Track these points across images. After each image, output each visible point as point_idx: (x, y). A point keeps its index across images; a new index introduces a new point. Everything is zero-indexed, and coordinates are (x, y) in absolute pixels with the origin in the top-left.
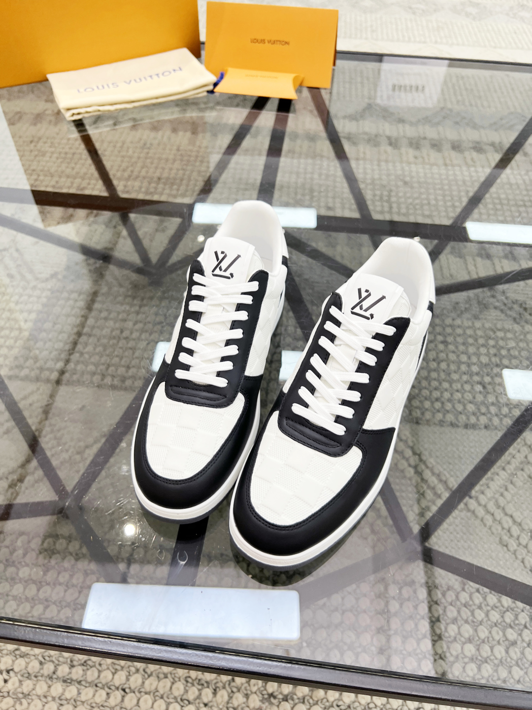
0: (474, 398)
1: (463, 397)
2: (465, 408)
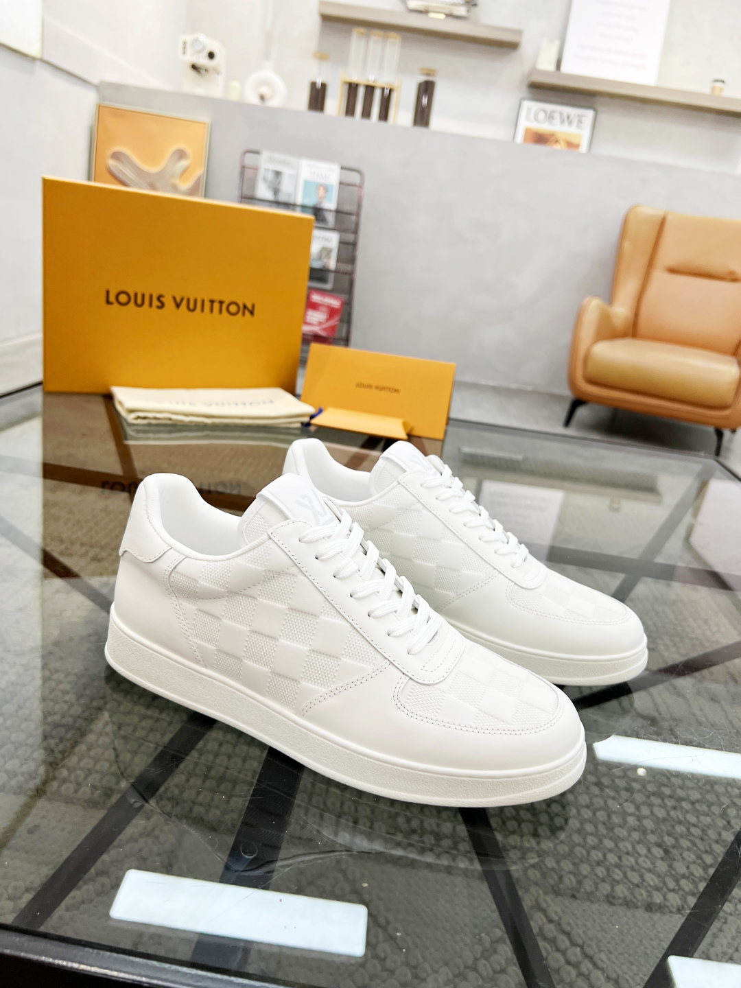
0: (654, 865)
1: (637, 863)
2: (643, 879)
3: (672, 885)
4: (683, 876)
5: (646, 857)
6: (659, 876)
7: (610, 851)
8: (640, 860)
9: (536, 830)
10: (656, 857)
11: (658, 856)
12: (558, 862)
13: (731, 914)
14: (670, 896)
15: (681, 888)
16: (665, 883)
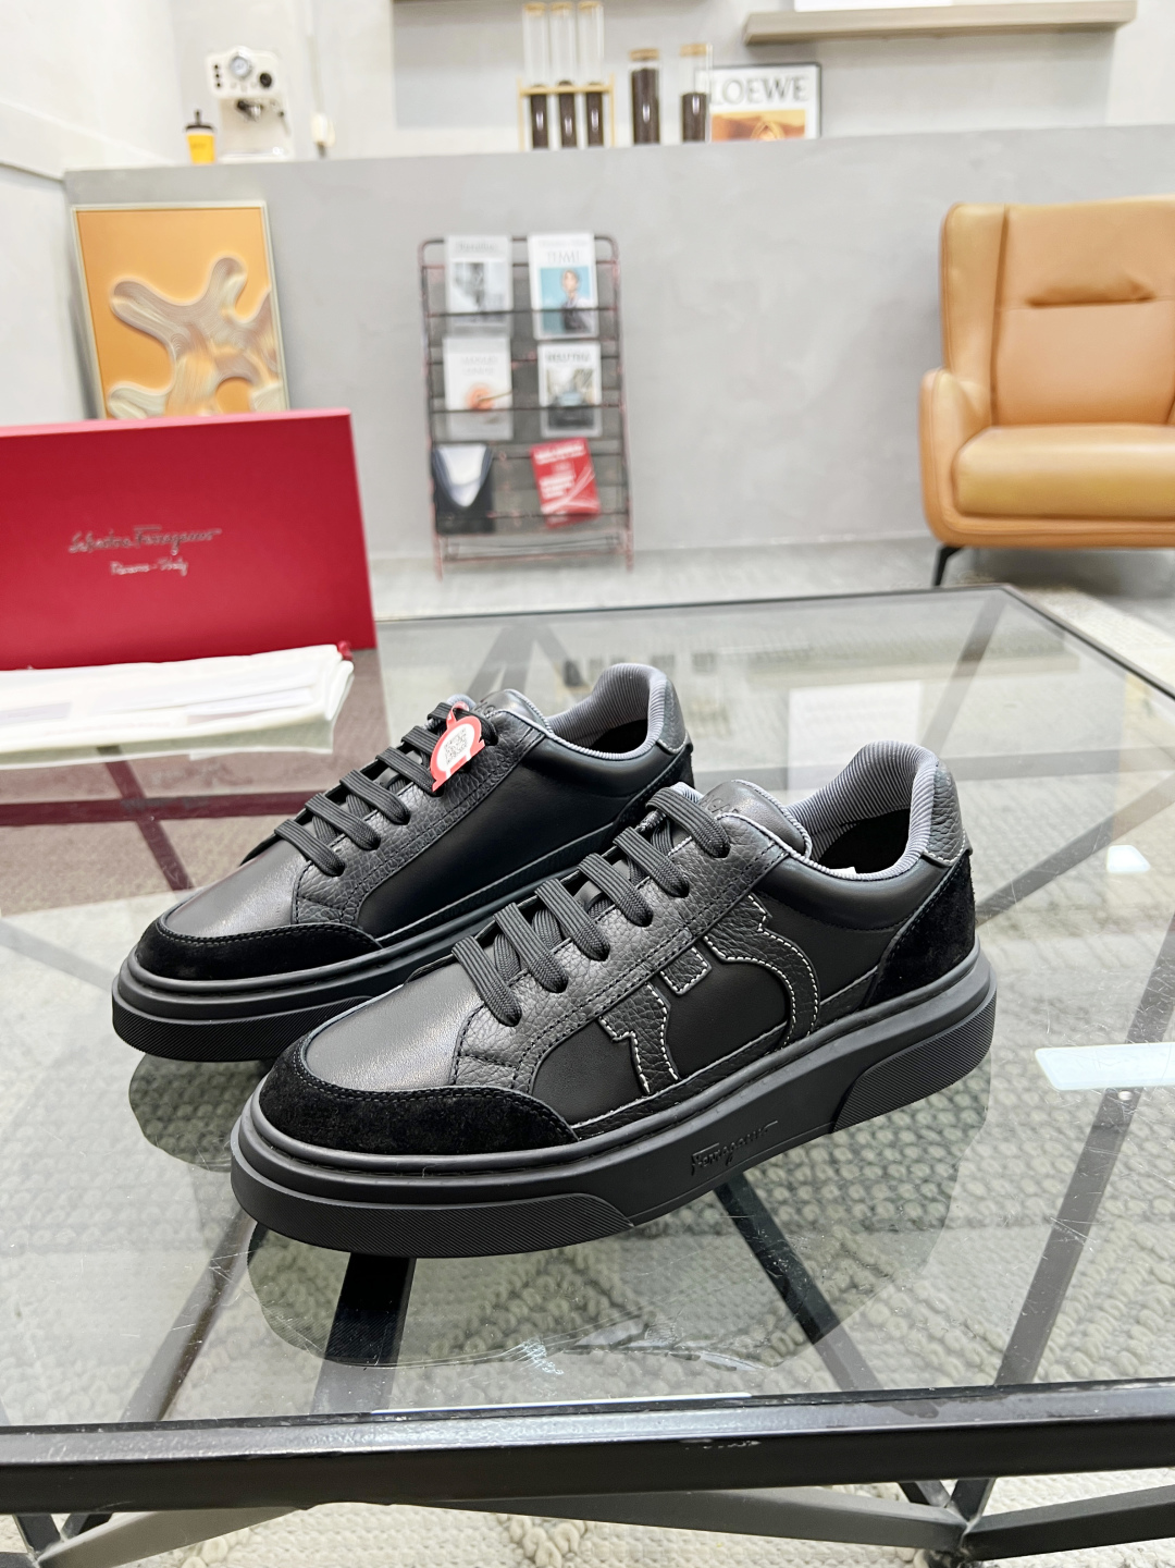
0: (1005, 1167)
1: (980, 1170)
2: (989, 1189)
3: (1031, 1188)
4: (1047, 1176)
5: (992, 1158)
6: (1012, 1181)
7: (940, 1161)
8: (984, 1165)
9: (831, 1154)
10: (1006, 1157)
11: (1009, 1153)
12: (868, 1189)
13: (1120, 1217)
14: (1030, 1202)
15: (1044, 1191)
16: (1021, 1190)
